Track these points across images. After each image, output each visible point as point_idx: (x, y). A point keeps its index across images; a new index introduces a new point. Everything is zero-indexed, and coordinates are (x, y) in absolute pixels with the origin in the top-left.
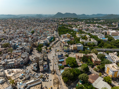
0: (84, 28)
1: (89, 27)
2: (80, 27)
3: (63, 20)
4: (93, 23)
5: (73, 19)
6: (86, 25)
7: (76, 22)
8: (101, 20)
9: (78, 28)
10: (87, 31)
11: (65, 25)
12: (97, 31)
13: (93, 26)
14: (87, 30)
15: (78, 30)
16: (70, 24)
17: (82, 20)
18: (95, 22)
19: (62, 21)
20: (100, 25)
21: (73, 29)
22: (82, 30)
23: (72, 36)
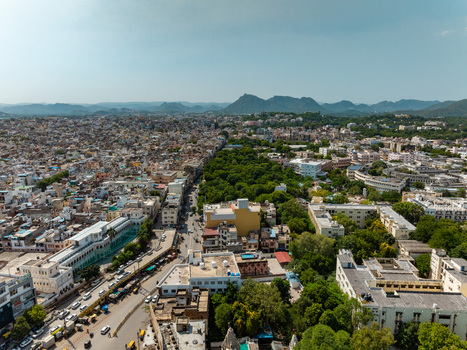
0: (356, 158)
1: (377, 150)
2: (334, 152)
3: (257, 119)
4: (397, 134)
5: (301, 119)
6: (363, 142)
7: (313, 129)
8: (426, 123)
9: (322, 157)
10: (378, 180)
11: (259, 143)
12: (438, 178)
13: (403, 149)
14: (374, 174)
15: (324, 168)
16: (284, 138)
17: (338, 122)
18: (402, 127)
19: (251, 126)
20: (435, 144)
21: (293, 164)
22: (346, 167)
23: (274, 220)
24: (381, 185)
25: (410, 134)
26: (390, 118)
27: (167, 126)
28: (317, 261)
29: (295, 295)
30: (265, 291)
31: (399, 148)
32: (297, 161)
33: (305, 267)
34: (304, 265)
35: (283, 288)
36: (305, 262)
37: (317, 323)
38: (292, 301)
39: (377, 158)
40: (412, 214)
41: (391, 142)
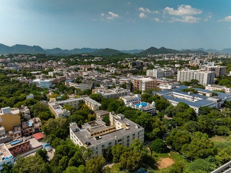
0: (68, 76)
1: (77, 71)
2: (57, 74)
3: (6, 58)
4: (85, 63)
5: (35, 57)
6: (70, 68)
7: (43, 62)
8: (95, 58)
9: (51, 77)
10: (80, 85)
12: (104, 81)
13: (88, 70)
14: (78, 83)
15: (53, 83)
16: (27, 68)
17: (56, 58)
18: (86, 60)
20: (100, 67)
21: (35, 82)
22: (64, 81)
23: (29, 116)
24: (82, 87)
25: (90, 63)
26: (80, 56)
28: (59, 133)
29: (51, 155)
30: (32, 160)
31: (86, 70)
32: (37, 80)
33: (53, 138)
34: (53, 137)
35: (43, 154)
36: (53, 135)
37: (67, 166)
38: (49, 160)
39: (78, 75)
40: (98, 99)
41: (82, 67)
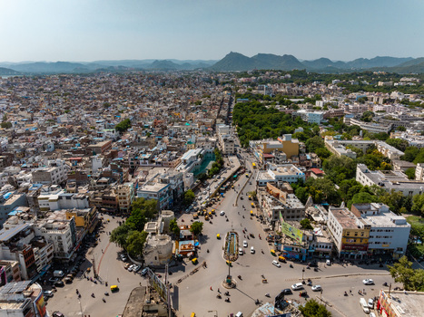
0: (348, 109)
1: (364, 103)
2: (329, 104)
3: (250, 76)
4: (379, 90)
5: (289, 76)
6: (350, 96)
7: (304, 85)
8: (402, 79)
9: (320, 109)
10: (370, 125)
11: (261, 97)
12: (416, 123)
13: (385, 102)
15: (325, 117)
16: (281, 92)
17: (325, 79)
18: (380, 84)
19: (246, 83)
20: (411, 98)
21: (300, 114)
22: (342, 116)
23: (304, 150)
24: (373, 128)
25: (389, 89)
26: (369, 75)
27: (176, 83)
31: (381, 101)
32: (302, 111)
39: (365, 109)
41: (374, 96)
